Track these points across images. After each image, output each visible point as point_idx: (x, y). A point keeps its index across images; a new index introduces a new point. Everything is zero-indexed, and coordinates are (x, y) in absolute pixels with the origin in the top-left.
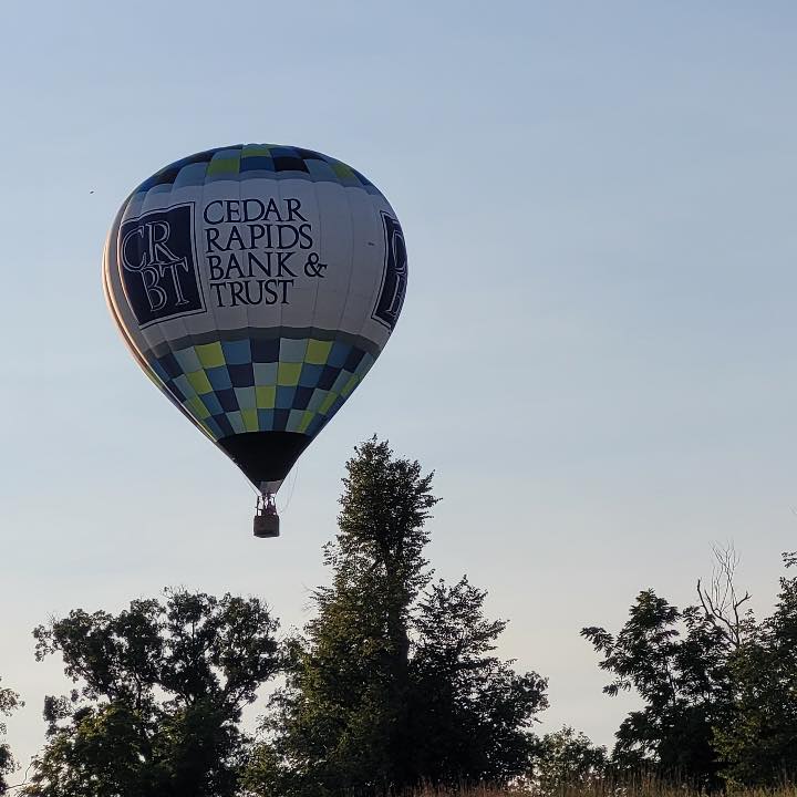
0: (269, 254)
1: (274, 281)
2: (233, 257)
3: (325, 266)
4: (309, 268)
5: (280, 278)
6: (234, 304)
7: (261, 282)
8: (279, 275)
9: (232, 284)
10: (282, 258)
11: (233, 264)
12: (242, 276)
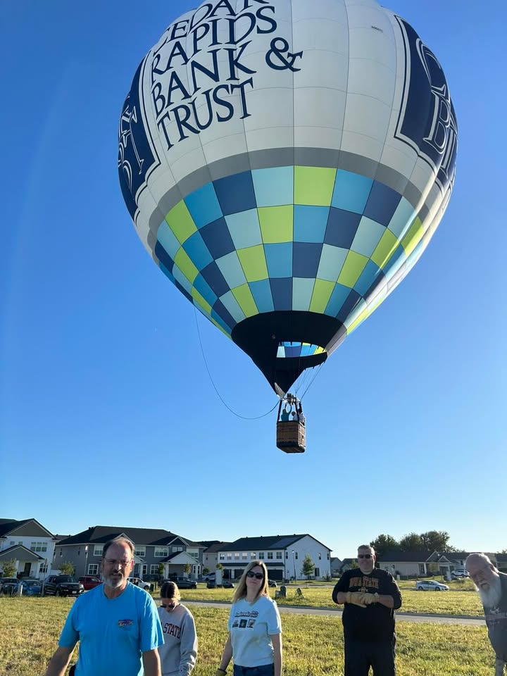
0: (214, 52)
1: (226, 87)
2: (174, 75)
3: (300, 54)
4: (273, 57)
5: (234, 82)
6: (183, 137)
7: (207, 93)
8: (233, 77)
9: (175, 110)
10: (235, 54)
11: (175, 84)
12: (187, 96)
